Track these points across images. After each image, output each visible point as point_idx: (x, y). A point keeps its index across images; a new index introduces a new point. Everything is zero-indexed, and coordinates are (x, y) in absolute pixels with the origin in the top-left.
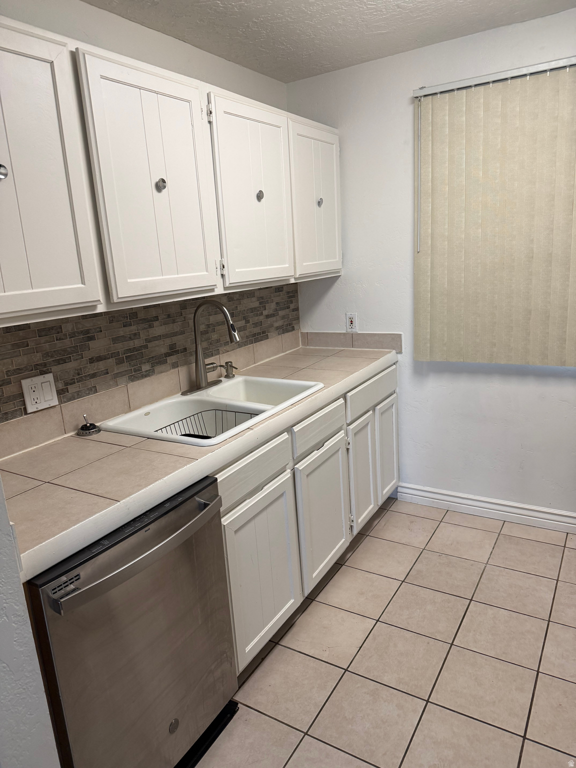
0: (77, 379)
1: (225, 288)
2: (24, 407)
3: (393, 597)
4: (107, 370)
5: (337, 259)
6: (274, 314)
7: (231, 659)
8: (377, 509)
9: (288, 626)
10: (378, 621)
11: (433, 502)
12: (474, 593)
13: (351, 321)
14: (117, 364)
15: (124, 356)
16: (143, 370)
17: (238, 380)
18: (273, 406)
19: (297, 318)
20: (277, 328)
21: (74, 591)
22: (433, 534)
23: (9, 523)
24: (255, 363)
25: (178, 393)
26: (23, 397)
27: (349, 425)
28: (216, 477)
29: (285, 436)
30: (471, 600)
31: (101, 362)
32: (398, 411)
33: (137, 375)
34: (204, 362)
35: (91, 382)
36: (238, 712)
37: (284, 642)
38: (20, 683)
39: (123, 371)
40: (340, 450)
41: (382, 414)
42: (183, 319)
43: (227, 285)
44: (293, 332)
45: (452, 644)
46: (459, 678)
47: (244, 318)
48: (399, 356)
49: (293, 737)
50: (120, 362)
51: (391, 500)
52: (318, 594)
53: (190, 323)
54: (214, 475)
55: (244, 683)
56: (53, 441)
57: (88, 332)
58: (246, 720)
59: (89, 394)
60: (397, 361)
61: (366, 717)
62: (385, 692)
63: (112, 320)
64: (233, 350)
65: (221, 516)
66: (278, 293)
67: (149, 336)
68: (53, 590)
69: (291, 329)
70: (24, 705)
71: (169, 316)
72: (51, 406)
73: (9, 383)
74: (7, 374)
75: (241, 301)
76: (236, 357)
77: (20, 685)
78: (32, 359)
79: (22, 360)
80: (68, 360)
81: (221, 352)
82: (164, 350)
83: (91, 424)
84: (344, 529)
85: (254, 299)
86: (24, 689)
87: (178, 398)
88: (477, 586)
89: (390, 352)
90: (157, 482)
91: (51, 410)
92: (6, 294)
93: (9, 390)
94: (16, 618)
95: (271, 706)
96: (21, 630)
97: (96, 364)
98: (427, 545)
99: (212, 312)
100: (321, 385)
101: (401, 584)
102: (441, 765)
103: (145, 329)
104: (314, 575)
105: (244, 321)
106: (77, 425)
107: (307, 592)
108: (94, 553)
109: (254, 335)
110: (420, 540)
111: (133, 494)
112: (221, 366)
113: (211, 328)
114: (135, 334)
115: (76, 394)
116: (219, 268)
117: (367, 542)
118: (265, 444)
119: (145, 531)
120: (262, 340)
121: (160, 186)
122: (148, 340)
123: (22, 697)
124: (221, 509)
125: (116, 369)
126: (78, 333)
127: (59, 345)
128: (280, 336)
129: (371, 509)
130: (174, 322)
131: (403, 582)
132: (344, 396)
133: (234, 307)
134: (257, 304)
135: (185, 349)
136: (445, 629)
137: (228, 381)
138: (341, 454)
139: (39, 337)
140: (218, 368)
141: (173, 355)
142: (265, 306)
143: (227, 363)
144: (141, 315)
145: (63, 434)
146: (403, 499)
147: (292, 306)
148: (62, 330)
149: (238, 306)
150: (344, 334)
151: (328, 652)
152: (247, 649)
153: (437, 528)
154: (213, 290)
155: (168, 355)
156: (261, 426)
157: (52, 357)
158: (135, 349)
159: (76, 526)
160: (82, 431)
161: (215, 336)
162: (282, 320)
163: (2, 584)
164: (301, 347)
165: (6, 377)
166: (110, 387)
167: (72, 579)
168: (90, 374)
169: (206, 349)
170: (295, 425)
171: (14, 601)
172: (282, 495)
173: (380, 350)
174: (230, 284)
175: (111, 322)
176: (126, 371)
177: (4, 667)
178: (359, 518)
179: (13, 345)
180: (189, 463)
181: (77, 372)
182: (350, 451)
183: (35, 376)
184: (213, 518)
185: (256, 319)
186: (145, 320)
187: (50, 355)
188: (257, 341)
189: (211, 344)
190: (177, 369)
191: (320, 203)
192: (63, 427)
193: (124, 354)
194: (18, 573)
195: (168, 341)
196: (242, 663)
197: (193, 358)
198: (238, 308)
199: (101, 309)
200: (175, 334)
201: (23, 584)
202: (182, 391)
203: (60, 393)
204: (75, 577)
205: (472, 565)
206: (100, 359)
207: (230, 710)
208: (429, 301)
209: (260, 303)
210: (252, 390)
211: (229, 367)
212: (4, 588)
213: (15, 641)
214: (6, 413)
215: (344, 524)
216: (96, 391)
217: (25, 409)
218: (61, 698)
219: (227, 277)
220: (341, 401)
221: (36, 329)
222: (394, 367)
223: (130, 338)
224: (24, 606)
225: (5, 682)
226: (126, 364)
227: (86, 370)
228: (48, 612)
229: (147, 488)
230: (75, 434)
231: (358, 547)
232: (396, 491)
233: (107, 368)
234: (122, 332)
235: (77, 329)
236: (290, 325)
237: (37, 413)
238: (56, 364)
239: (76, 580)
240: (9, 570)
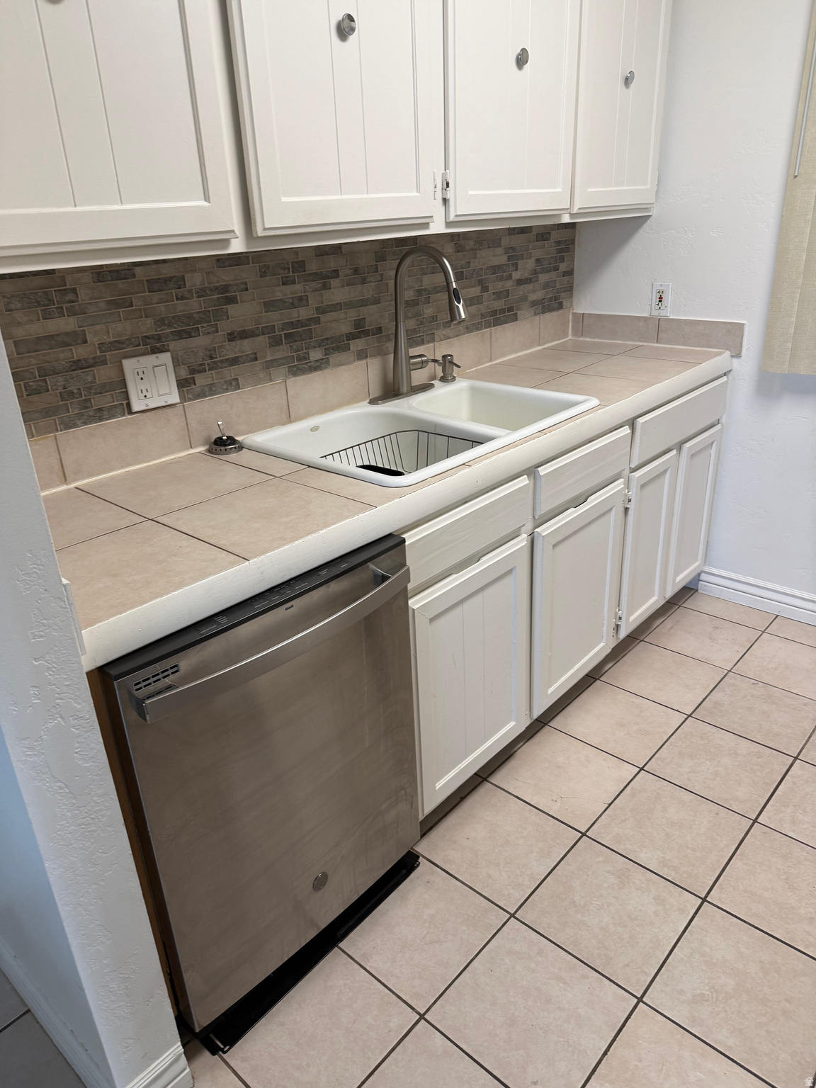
0: (209, 364)
1: (448, 224)
2: (126, 402)
3: (670, 737)
4: (255, 353)
5: (648, 186)
6: (530, 279)
7: (413, 798)
8: (662, 602)
9: (504, 757)
10: (642, 769)
11: (756, 600)
12: (803, 748)
13: (661, 298)
14: (271, 345)
15: (282, 333)
16: (312, 359)
17: (461, 385)
18: (510, 431)
19: (570, 289)
20: (534, 303)
21: (169, 688)
22: (748, 650)
23: (61, 581)
24: (491, 360)
25: (364, 400)
26: (126, 387)
27: (633, 470)
28: (404, 536)
29: (524, 481)
30: (796, 758)
31: (246, 341)
32: (719, 453)
33: (301, 366)
34: (407, 352)
35: (230, 373)
36: (419, 868)
37: (497, 778)
38: (86, 810)
39: (281, 359)
40: (614, 509)
41: (692, 456)
42: (379, 279)
43: (452, 218)
44: (560, 312)
45: (755, 821)
46: (760, 873)
47: (480, 282)
48: (735, 361)
49: (493, 918)
50: (276, 342)
51: (688, 591)
52: (554, 717)
53: (389, 285)
54: (403, 533)
55: (431, 828)
56: (173, 457)
57: (225, 289)
58: (428, 882)
59: (227, 390)
60: (731, 370)
61: (606, 906)
62: (639, 876)
63: (265, 272)
64: (457, 336)
65: (409, 596)
66: (540, 243)
67: (323, 303)
68: (135, 685)
69: (556, 306)
70: (92, 840)
71: (356, 271)
72: (169, 403)
73: (104, 362)
74: (100, 348)
75: (478, 252)
76: (461, 348)
77: (86, 813)
78: (139, 327)
79: (123, 328)
80: (195, 332)
81: (437, 338)
82: (346, 328)
83: (229, 438)
84: (605, 629)
85: (499, 251)
86: (93, 819)
87: (364, 408)
88: (810, 737)
89: (720, 354)
90: (310, 536)
91: (169, 410)
92: (79, 209)
93: (103, 374)
94: (76, 721)
95: (467, 869)
96: (86, 738)
97: (238, 342)
98: (735, 665)
99: (427, 268)
100: (594, 402)
101: (686, 719)
102: (712, 998)
103: (316, 290)
104: (550, 691)
105: (480, 288)
106: (209, 437)
107: (537, 713)
108: (203, 634)
109: (494, 313)
110: (724, 655)
111: (270, 551)
112: (435, 361)
113: (423, 295)
114: (301, 299)
115: (207, 389)
116: (439, 186)
117: (638, 651)
118: (488, 492)
119: (286, 609)
120: (506, 323)
121: (345, 28)
122: (322, 311)
123: (89, 830)
124: (409, 585)
125: (269, 355)
126: (211, 290)
127: (181, 307)
128: (537, 318)
129: (653, 602)
130: (364, 281)
131: (689, 716)
132: (632, 423)
133: (463, 262)
134: (503, 260)
135: (379, 330)
136: (747, 795)
137: (444, 386)
138: (615, 516)
139: (149, 292)
140: (430, 363)
141: (360, 338)
142: (517, 264)
143: (444, 357)
144: (313, 267)
145: (187, 449)
146: (707, 591)
147: (563, 267)
148: (185, 284)
149: (472, 261)
150: (645, 319)
151: (560, 804)
152: (438, 786)
153: (756, 641)
154: (426, 226)
155: (351, 337)
156: (485, 462)
157: (170, 325)
158: (299, 323)
159: (176, 593)
160: (214, 447)
161: (428, 311)
162: (544, 289)
163: (53, 671)
164: (570, 337)
165: (99, 354)
166: (259, 382)
167: (167, 670)
168: (227, 359)
169: (414, 331)
170: (543, 465)
171: (72, 696)
172: (510, 572)
173: (704, 349)
174: (457, 216)
175: (263, 275)
176: (285, 358)
177: (61, 788)
178: (632, 615)
179: (109, 302)
180: (362, 511)
181: (208, 353)
182: (631, 512)
183: (143, 354)
184: (395, 598)
185: (500, 286)
186: (317, 276)
187: (166, 322)
188: (497, 323)
189: (422, 323)
190: (364, 361)
191: (628, 81)
192: (187, 438)
193: (283, 329)
194: (79, 657)
195: (353, 315)
196: (429, 804)
197: (391, 346)
198: (472, 265)
199: (237, 246)
200: (364, 303)
201: (87, 673)
202: (371, 398)
203: (182, 384)
204: (171, 668)
205: (805, 705)
206: (244, 335)
207: (406, 866)
208: (802, 266)
209: (510, 258)
210: (482, 404)
211: (447, 364)
212: (57, 677)
213: (76, 753)
214: (100, 410)
215: (605, 622)
216: (238, 387)
217: (129, 405)
218: (150, 834)
219: (452, 203)
220: (626, 430)
221: (145, 279)
222: (724, 379)
223: (292, 304)
224: (90, 704)
225: (63, 807)
226: (284, 347)
227: (222, 352)
228: (128, 716)
229: (293, 544)
230: (206, 451)
231: (624, 656)
232: (697, 579)
233: (255, 351)
234: (280, 292)
235: (209, 283)
236: (555, 300)
237: (148, 414)
238: (176, 338)
239: (173, 673)
240: (64, 652)
